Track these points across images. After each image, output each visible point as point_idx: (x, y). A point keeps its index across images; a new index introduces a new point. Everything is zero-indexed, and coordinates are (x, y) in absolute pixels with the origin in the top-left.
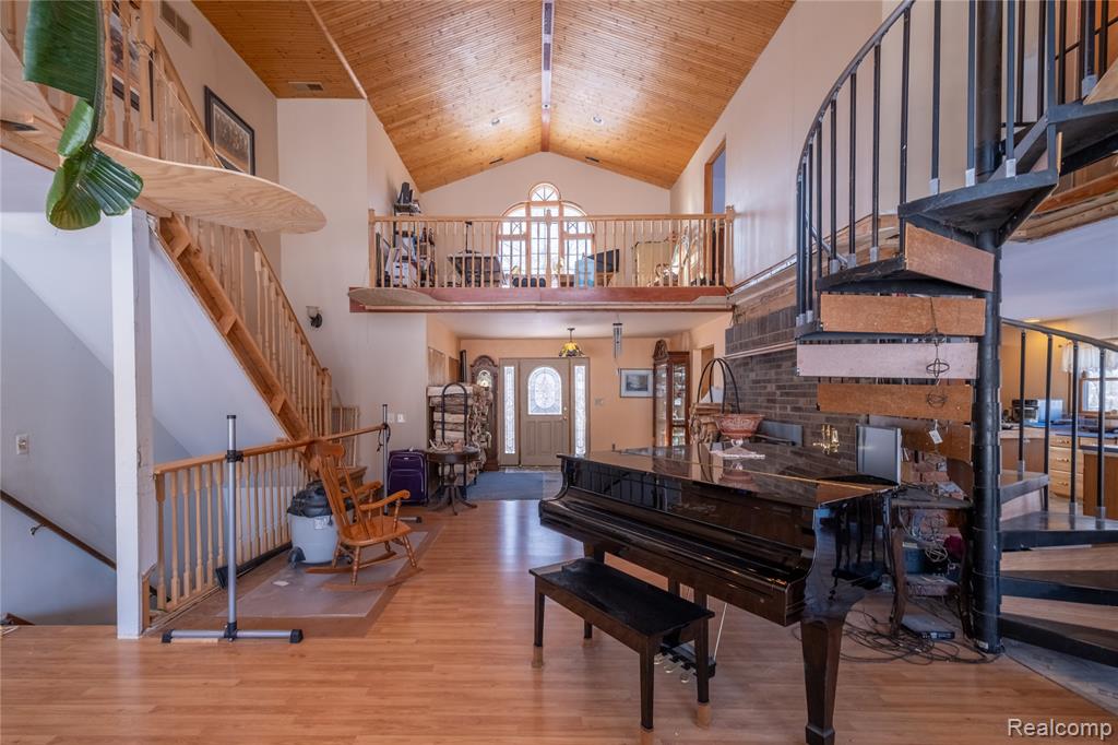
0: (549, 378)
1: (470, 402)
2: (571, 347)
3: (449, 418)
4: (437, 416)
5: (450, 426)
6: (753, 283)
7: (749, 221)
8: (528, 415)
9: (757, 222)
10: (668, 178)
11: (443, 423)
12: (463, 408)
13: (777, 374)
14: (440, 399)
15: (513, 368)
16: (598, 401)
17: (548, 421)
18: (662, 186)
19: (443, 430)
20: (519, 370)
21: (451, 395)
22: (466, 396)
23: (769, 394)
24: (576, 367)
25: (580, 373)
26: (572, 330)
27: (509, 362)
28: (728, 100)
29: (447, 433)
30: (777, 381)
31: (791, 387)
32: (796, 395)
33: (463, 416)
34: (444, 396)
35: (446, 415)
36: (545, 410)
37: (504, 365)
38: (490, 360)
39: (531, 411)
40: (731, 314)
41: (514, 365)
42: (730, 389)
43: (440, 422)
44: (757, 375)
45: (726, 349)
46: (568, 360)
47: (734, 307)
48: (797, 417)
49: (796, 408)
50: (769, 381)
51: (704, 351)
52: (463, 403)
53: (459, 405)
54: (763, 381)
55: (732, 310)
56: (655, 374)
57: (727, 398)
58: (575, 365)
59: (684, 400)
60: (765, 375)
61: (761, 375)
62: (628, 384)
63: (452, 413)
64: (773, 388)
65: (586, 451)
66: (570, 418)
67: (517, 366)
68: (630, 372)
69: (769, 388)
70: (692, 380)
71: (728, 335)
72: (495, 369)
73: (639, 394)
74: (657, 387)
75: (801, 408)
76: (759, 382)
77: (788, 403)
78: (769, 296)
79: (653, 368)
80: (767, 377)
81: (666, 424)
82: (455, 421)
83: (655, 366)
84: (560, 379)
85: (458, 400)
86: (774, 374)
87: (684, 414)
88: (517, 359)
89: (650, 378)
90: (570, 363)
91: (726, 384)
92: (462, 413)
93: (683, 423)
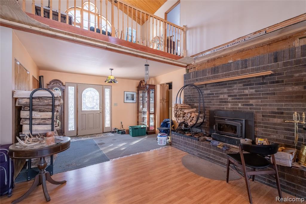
0: (93, 93)
1: (57, 103)
2: (112, 78)
3: (36, 114)
4: (24, 114)
5: (38, 121)
6: (208, 53)
8: (82, 111)
11: (31, 119)
12: (51, 107)
13: (229, 90)
14: (28, 101)
15: (74, 88)
16: (116, 104)
17: (93, 113)
18: (139, 23)
19: (31, 125)
20: (77, 89)
21: (39, 98)
22: (53, 98)
23: (221, 99)
25: (107, 92)
26: (112, 69)
27: (71, 84)
29: (34, 127)
30: (228, 93)
31: (240, 95)
32: (246, 99)
33: (50, 113)
34: (31, 98)
35: (34, 113)
37: (68, 86)
38: (60, 82)
39: (84, 108)
41: (74, 86)
42: (188, 98)
43: (28, 118)
44: (211, 91)
45: (185, 82)
46: (102, 86)
47: (188, 65)
48: (247, 108)
49: (248, 105)
50: (222, 94)
51: (161, 85)
52: (51, 103)
53: (47, 105)
54: (216, 94)
55: (186, 67)
56: (138, 94)
57: (185, 102)
58: (105, 88)
59: (153, 104)
60: (217, 91)
61: (214, 91)
62: (127, 98)
63: (40, 111)
64: (226, 96)
65: (110, 125)
66: (103, 112)
67: (76, 87)
68: (128, 93)
69: (222, 96)
70: (157, 96)
71: (186, 77)
72: (63, 87)
73: (131, 101)
74: (139, 99)
75: (252, 105)
76: (213, 94)
77: (239, 102)
78: (214, 59)
79: (137, 92)
80: (220, 92)
81: (147, 113)
82: (42, 117)
83: (138, 90)
84: (98, 93)
85: (46, 102)
86: (225, 90)
87: (153, 109)
88: (76, 83)
89: (135, 96)
90: (103, 87)
91: (185, 96)
92: (49, 111)
93: (153, 112)
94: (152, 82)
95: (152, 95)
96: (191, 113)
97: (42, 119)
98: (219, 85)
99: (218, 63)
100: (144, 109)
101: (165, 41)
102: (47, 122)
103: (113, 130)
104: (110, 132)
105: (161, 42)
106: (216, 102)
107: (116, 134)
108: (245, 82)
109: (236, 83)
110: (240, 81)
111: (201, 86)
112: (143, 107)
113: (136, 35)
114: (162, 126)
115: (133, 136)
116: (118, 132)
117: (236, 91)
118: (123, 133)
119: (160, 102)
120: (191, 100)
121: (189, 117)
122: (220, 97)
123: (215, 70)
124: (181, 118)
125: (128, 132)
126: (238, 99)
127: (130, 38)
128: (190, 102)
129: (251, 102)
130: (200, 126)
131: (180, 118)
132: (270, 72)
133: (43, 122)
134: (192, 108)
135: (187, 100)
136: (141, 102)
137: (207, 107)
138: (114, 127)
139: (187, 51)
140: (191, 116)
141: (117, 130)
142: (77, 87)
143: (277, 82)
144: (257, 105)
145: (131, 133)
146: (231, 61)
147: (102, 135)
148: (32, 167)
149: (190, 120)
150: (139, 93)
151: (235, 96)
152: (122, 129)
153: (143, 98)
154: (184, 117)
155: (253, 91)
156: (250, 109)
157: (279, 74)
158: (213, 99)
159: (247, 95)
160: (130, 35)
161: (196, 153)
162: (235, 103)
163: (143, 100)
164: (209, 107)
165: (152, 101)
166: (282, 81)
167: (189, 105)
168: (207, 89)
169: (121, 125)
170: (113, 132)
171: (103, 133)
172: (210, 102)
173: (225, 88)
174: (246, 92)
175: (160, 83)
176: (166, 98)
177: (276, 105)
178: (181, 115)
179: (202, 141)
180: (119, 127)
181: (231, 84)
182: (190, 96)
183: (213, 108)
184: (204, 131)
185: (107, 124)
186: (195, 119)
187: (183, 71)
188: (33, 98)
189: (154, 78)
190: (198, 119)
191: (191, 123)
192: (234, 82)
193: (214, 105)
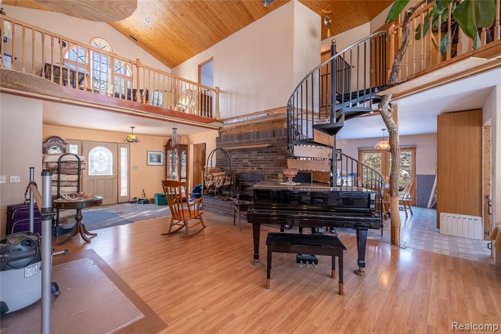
0: (103, 153)
1: (83, 166)
2: (134, 137)
3: (63, 177)
4: (54, 177)
5: (64, 184)
6: (236, 120)
7: (229, 95)
8: (88, 176)
9: (234, 97)
10: (173, 63)
11: (58, 181)
12: (76, 171)
13: (249, 156)
14: (57, 164)
15: (76, 146)
16: (135, 167)
17: (104, 179)
18: (167, 66)
19: (59, 186)
20: (82, 148)
21: (66, 162)
22: (80, 162)
23: (244, 163)
24: (122, 149)
25: (124, 152)
26: (133, 128)
27: (74, 142)
28: (215, 43)
29: (62, 189)
30: (249, 158)
31: (256, 161)
32: (259, 164)
33: (77, 176)
34: (59, 162)
35: (62, 176)
36: (101, 173)
37: (70, 144)
38: (60, 139)
39: (91, 173)
40: (218, 131)
41: (78, 144)
42: (220, 161)
43: (55, 181)
44: (237, 156)
45: (217, 145)
46: (116, 144)
47: (220, 128)
48: (259, 171)
49: (259, 169)
50: (244, 159)
51: (195, 145)
52: (78, 167)
53: (73, 169)
54: (241, 159)
55: (219, 129)
56: (166, 154)
57: (217, 165)
58: (121, 147)
59: (185, 167)
60: (242, 156)
61: (239, 156)
62: (151, 158)
63: (67, 174)
64: (247, 161)
65: (128, 194)
66: (118, 177)
67: (80, 145)
68: (151, 153)
69: (244, 161)
70: (189, 158)
71: (218, 140)
72: (64, 146)
73: (157, 164)
74: (168, 161)
75: (262, 169)
76: (238, 159)
77: (255, 166)
78: (240, 127)
79: (165, 151)
80: (243, 157)
81: (177, 178)
82: (69, 180)
83: (166, 150)
84: (111, 154)
85: (72, 165)
86: (247, 156)
87: (185, 173)
88: (80, 140)
89: (162, 156)
90: (118, 146)
91: (217, 159)
92: (75, 174)
93: (185, 177)
94: (184, 141)
95: (184, 156)
96: (218, 176)
97: (68, 181)
98: (243, 151)
99: (243, 131)
100: (173, 173)
101: (198, 97)
102: (73, 184)
103: (131, 200)
104: (128, 202)
105: (194, 96)
106: (241, 166)
107: (137, 204)
108: (258, 150)
109: (253, 150)
110: (256, 149)
111: (230, 151)
112: (173, 170)
113: (163, 99)
114: (194, 191)
115: (159, 205)
116: (139, 201)
117: (253, 157)
118: (146, 202)
119: (194, 165)
120: (222, 164)
121: (216, 179)
122: (243, 162)
123: (240, 137)
124: (211, 181)
125: (153, 201)
126: (255, 163)
127: (156, 102)
128: (221, 166)
129: (262, 166)
130: (229, 188)
131: (209, 182)
132: (267, 145)
133: (69, 184)
134: (223, 171)
135: (219, 163)
136: (171, 164)
137: (234, 171)
138: (132, 196)
139: (219, 113)
140: (218, 179)
141: (137, 200)
142: (82, 145)
143: (274, 152)
144: (265, 169)
145: (157, 202)
146: (252, 131)
147: (117, 206)
148: (60, 225)
149: (217, 183)
150: (168, 153)
151: (253, 161)
152: (145, 198)
153: (172, 160)
154: (213, 180)
155: (262, 157)
156: (261, 172)
157: (275, 146)
158: (239, 164)
159: (259, 161)
160: (157, 98)
161: (221, 212)
162: (253, 167)
163: (172, 162)
164: (236, 171)
165: (184, 164)
166: (277, 152)
167: (221, 168)
168: (234, 154)
169: (142, 193)
170: (132, 202)
171: (118, 203)
172: (237, 166)
173: (247, 153)
174: (259, 158)
175: (194, 143)
176: (202, 160)
177: (274, 169)
178: (211, 178)
179: (226, 201)
180: (140, 196)
181: (250, 150)
182: (221, 159)
183: (239, 171)
184: (231, 193)
185: (124, 192)
186: (221, 181)
187: (216, 134)
188: (61, 162)
189: (187, 136)
190: (224, 182)
191: (219, 186)
192: (252, 150)
193: (239, 168)
